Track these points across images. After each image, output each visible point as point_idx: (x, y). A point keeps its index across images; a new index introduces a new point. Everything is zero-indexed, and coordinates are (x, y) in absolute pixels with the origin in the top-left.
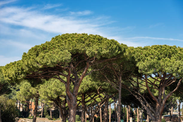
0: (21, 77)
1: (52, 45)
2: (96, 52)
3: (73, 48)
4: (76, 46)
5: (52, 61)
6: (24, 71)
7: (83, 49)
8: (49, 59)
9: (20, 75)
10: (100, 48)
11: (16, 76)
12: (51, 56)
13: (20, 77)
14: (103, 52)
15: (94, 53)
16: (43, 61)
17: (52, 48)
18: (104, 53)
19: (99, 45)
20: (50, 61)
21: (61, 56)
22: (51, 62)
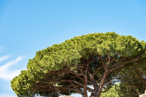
0: (27, 87)
1: (58, 47)
2: (108, 48)
3: (83, 47)
4: (85, 45)
5: (57, 62)
6: (29, 79)
7: (93, 48)
8: (52, 61)
9: (25, 85)
10: (112, 43)
11: (21, 86)
12: (55, 57)
13: (25, 87)
14: (118, 48)
15: (107, 50)
16: (46, 64)
17: (58, 49)
18: (118, 50)
19: (112, 40)
20: (53, 63)
21: (67, 56)
22: (55, 63)
